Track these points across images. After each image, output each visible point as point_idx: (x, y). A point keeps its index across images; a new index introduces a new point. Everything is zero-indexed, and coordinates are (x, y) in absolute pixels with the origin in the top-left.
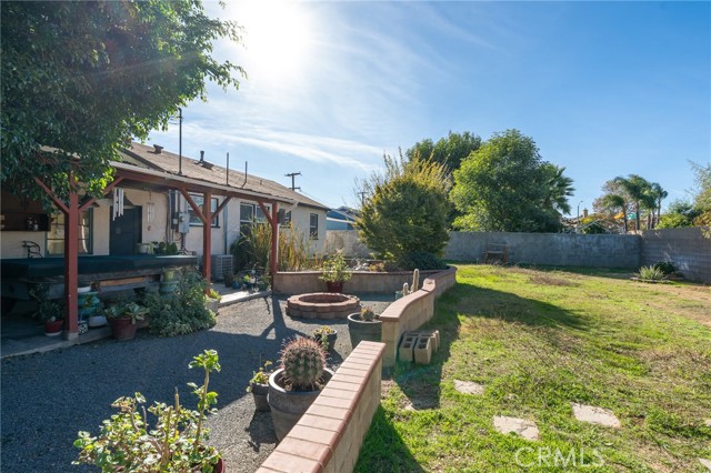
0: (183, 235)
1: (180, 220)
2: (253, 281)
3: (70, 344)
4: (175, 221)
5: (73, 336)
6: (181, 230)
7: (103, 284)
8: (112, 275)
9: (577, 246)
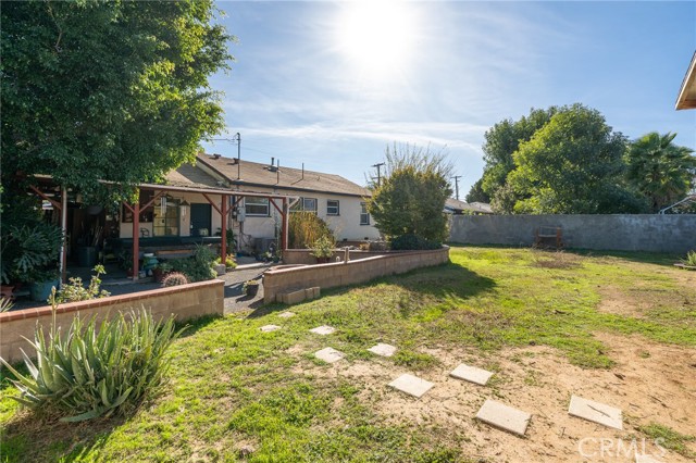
0: (241, 223)
1: (238, 213)
2: (270, 255)
3: (134, 282)
4: (235, 213)
5: (136, 278)
6: (239, 219)
7: (161, 253)
8: (169, 248)
9: (651, 229)
